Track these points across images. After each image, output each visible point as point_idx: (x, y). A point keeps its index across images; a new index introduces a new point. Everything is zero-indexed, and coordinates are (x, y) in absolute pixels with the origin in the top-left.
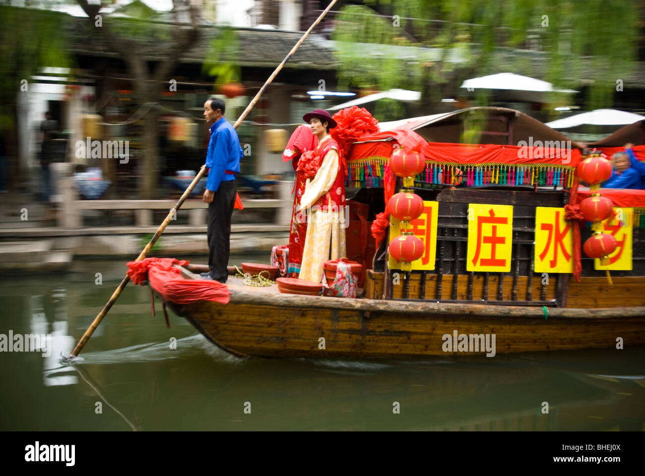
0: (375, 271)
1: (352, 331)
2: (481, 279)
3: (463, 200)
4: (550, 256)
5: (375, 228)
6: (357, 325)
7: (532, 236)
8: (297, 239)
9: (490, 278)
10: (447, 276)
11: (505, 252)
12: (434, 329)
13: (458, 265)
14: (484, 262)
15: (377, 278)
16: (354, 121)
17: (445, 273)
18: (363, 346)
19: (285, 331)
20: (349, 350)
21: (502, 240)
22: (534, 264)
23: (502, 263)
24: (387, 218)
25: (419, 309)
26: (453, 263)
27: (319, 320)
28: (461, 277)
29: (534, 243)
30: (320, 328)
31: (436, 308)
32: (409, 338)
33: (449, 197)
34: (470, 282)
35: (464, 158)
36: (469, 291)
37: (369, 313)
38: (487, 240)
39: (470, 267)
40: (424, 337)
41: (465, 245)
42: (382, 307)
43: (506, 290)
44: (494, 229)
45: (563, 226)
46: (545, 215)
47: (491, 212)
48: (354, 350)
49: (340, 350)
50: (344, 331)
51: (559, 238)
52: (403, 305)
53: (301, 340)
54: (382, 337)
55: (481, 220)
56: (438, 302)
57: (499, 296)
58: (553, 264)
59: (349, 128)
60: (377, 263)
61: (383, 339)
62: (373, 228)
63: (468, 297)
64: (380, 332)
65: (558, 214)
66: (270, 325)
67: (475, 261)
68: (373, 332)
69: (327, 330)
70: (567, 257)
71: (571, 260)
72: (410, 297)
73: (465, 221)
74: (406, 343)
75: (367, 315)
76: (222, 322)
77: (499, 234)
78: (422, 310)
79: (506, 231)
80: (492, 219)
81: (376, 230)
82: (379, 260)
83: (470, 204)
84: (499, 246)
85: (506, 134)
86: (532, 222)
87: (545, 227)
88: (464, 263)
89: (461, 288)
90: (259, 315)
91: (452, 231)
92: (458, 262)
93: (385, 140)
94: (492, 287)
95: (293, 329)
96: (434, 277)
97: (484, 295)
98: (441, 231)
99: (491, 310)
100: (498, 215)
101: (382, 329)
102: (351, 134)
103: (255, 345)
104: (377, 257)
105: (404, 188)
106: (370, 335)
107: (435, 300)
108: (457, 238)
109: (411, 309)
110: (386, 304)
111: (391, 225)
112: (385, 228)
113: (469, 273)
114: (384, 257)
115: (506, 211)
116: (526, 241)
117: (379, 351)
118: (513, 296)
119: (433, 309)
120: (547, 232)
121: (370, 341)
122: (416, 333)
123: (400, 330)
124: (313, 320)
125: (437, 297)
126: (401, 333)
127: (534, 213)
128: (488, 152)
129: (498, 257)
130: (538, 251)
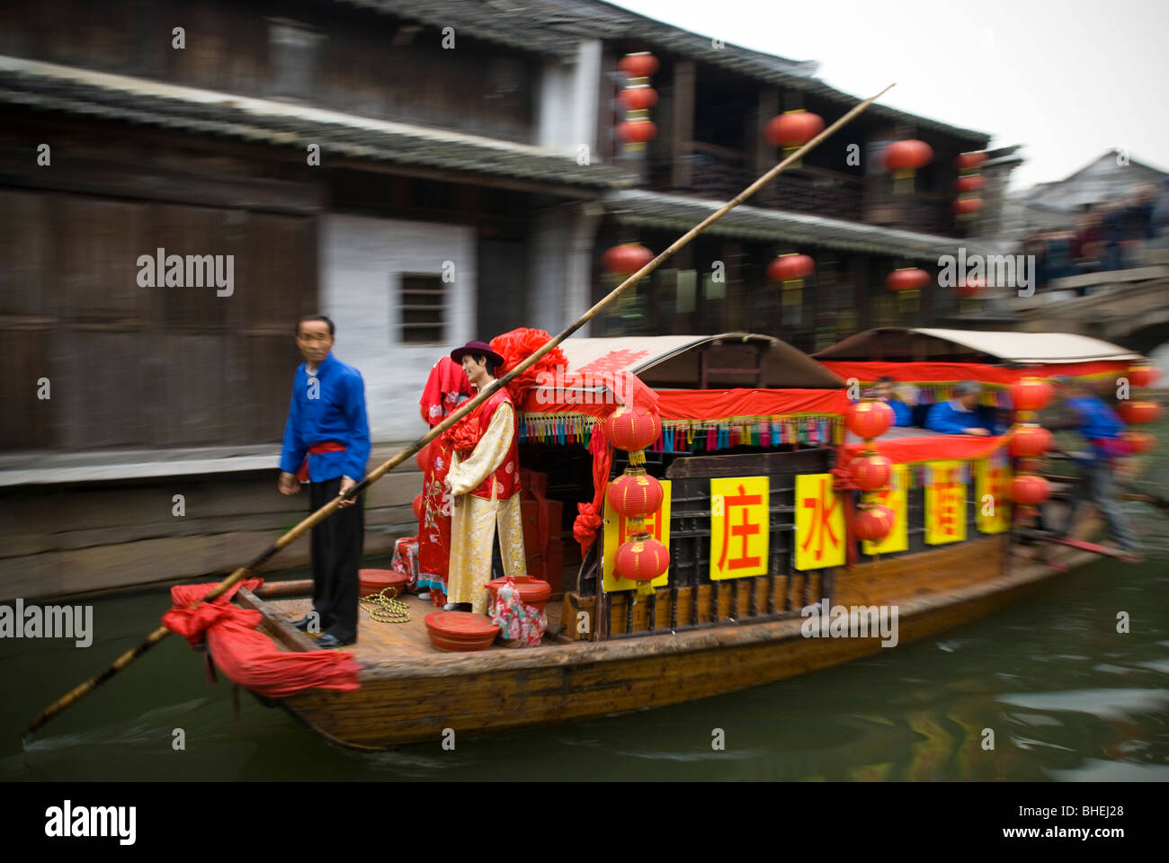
0: (581, 595)
1: (548, 692)
2: (728, 588)
3: (702, 474)
4: (814, 546)
5: (580, 528)
6: (555, 682)
7: (791, 518)
8: (436, 538)
9: (741, 585)
10: (683, 591)
11: (759, 545)
12: (664, 670)
13: (698, 571)
14: (734, 564)
15: (585, 606)
17: (680, 586)
18: (563, 709)
19: (444, 708)
20: (542, 718)
21: (755, 529)
22: (794, 557)
23: (755, 562)
24: (600, 512)
25: (652, 651)
26: (692, 569)
27: (498, 682)
28: (703, 590)
29: (795, 528)
30: (499, 694)
31: (674, 644)
32: (629, 688)
33: (683, 470)
34: (714, 595)
35: (704, 411)
36: (713, 608)
38: (737, 530)
39: (716, 574)
40: (650, 683)
41: (707, 541)
42: (599, 657)
43: (760, 598)
44: (745, 511)
45: (829, 498)
46: (809, 486)
47: (741, 489)
48: (548, 717)
49: (528, 720)
50: (534, 693)
51: (826, 515)
52: (629, 648)
53: (470, 716)
54: (590, 694)
55: (729, 501)
56: (674, 632)
57: (751, 610)
58: (819, 555)
60: (583, 582)
61: (593, 696)
62: (577, 528)
63: (712, 619)
64: (590, 686)
65: (823, 482)
66: (421, 701)
67: (721, 565)
68: (579, 688)
69: (511, 696)
70: (834, 541)
72: (634, 629)
73: (707, 505)
74: (625, 695)
76: (342, 707)
77: (751, 522)
78: (656, 652)
79: (760, 515)
80: (744, 499)
81: (581, 531)
82: (587, 577)
84: (751, 537)
85: (756, 371)
86: (790, 497)
87: (810, 503)
88: (707, 567)
89: (702, 605)
91: (689, 522)
92: (698, 568)
94: (742, 598)
95: (457, 701)
96: (665, 594)
97: (732, 612)
98: (675, 524)
99: (747, 633)
100: (749, 492)
101: (592, 682)
103: (394, 734)
104: (584, 573)
105: (630, 466)
106: (575, 692)
107: (669, 629)
108: (698, 531)
109: (640, 652)
110: (605, 649)
111: (605, 523)
112: (597, 528)
113: (713, 583)
114: (595, 571)
115: (758, 485)
116: (786, 526)
117: (586, 712)
118: (769, 608)
119: (671, 647)
120: (810, 510)
121: (573, 701)
122: (639, 680)
123: (618, 679)
124: (489, 684)
125: (671, 624)
126: (619, 683)
127: (792, 483)
128: (735, 400)
129: (751, 554)
130: (800, 538)
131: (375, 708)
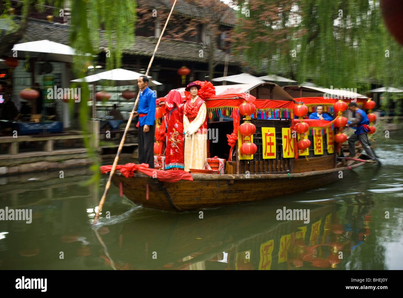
0: (233, 161)
1: (224, 192)
2: (267, 162)
3: (260, 126)
4: (287, 151)
6: (226, 188)
7: (281, 141)
8: (177, 150)
9: (269, 162)
10: (257, 162)
11: (274, 149)
13: (260, 156)
14: (268, 154)
15: (234, 164)
16: (207, 88)
17: (256, 160)
18: (227, 199)
19: (200, 194)
21: (272, 144)
22: (282, 154)
23: (273, 154)
25: (253, 178)
26: (258, 155)
28: (261, 162)
29: (282, 144)
30: (213, 191)
32: (243, 193)
34: (264, 164)
36: (263, 169)
37: (233, 181)
38: (269, 144)
39: (265, 157)
40: (247, 192)
41: (261, 147)
43: (274, 166)
44: (270, 138)
45: (290, 136)
46: (285, 131)
47: (269, 131)
50: (221, 192)
51: (290, 141)
54: (234, 194)
55: (266, 135)
57: (272, 170)
58: (288, 154)
59: (205, 92)
60: (233, 157)
63: (264, 171)
65: (288, 130)
66: (195, 191)
67: (265, 154)
68: (231, 191)
70: (292, 150)
71: (293, 151)
73: (261, 135)
74: (241, 196)
75: (232, 182)
76: (178, 192)
77: (272, 141)
79: (274, 139)
80: (269, 134)
81: (233, 141)
82: (234, 155)
83: (262, 128)
84: (272, 146)
85: (270, 95)
86: (281, 135)
87: (285, 137)
88: (262, 155)
89: (261, 167)
90: (192, 187)
91: (257, 140)
93: (235, 98)
94: (270, 166)
95: (204, 193)
96: (252, 162)
97: (268, 169)
98: (254, 140)
100: (271, 132)
101: (234, 190)
102: (207, 95)
105: (246, 120)
106: (230, 193)
107: (254, 173)
108: (260, 143)
111: (238, 139)
112: (236, 140)
113: (263, 160)
114: (236, 154)
115: (272, 130)
116: (280, 144)
117: (232, 201)
118: (276, 169)
120: (286, 139)
121: (229, 196)
122: (245, 190)
126: (240, 191)
127: (281, 131)
128: (266, 103)
129: (272, 152)
130: (284, 148)
131: (185, 193)
